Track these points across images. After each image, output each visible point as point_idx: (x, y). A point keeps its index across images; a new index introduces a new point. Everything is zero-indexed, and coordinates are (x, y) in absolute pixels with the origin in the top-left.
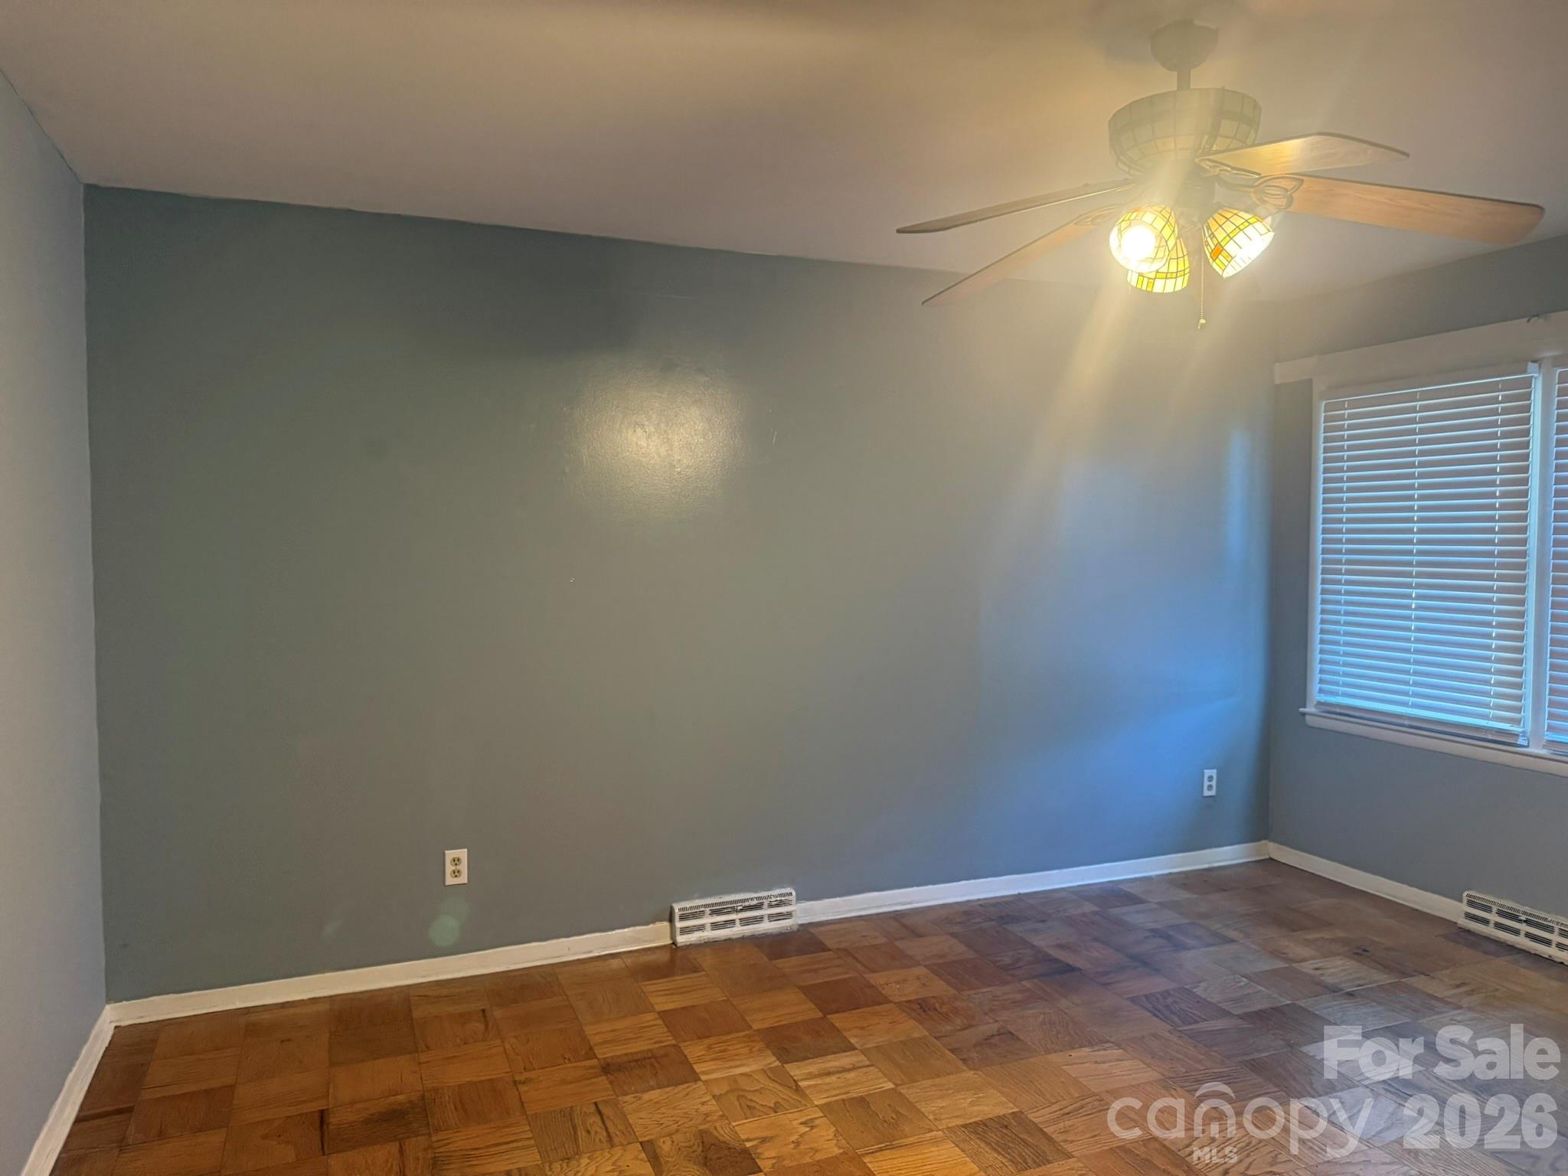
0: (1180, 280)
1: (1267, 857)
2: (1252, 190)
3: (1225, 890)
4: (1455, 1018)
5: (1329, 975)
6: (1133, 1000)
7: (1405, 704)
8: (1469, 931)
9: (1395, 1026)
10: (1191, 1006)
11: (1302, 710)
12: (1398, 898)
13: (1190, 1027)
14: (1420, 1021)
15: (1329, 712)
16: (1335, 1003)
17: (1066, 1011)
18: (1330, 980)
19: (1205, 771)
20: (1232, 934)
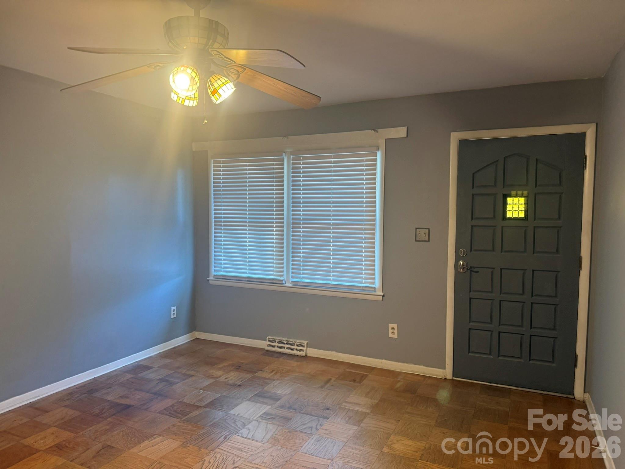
0: (195, 101)
1: (195, 338)
2: (225, 69)
3: (183, 355)
4: (274, 384)
5: (231, 380)
6: (159, 413)
7: (246, 273)
8: (269, 351)
9: (257, 393)
10: (184, 408)
11: (208, 278)
12: (244, 344)
13: (186, 417)
14: (264, 389)
15: (218, 278)
16: (236, 390)
17: (132, 426)
18: (231, 382)
19: (172, 308)
20: (192, 373)
